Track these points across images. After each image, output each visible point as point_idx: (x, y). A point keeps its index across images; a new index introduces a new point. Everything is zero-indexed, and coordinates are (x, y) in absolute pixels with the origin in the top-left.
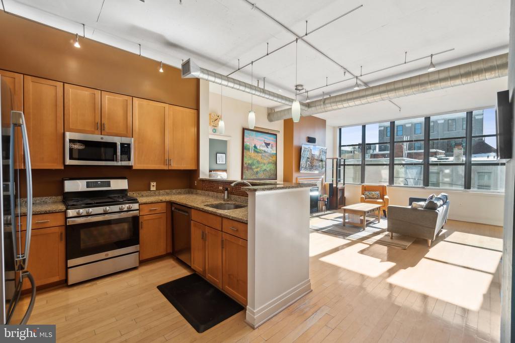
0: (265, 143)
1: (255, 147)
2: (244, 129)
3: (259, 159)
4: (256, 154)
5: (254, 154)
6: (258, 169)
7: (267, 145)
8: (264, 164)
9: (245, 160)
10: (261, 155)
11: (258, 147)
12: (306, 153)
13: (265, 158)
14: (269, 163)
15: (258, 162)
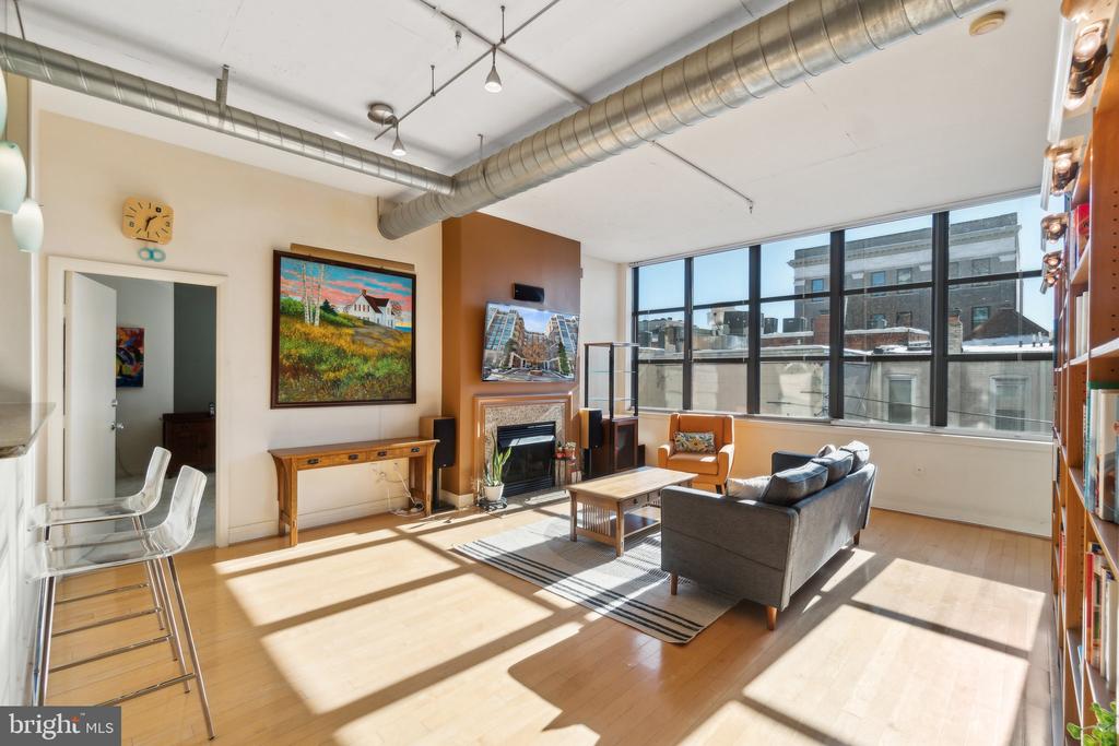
0: (369, 299)
1: (326, 308)
2: (278, 256)
3: (343, 343)
4: (331, 329)
5: (322, 330)
6: (342, 374)
7: (377, 304)
8: (366, 359)
9: (286, 346)
10: (351, 331)
11: (340, 310)
12: (503, 327)
13: (370, 342)
14: (384, 355)
15: (340, 352)
